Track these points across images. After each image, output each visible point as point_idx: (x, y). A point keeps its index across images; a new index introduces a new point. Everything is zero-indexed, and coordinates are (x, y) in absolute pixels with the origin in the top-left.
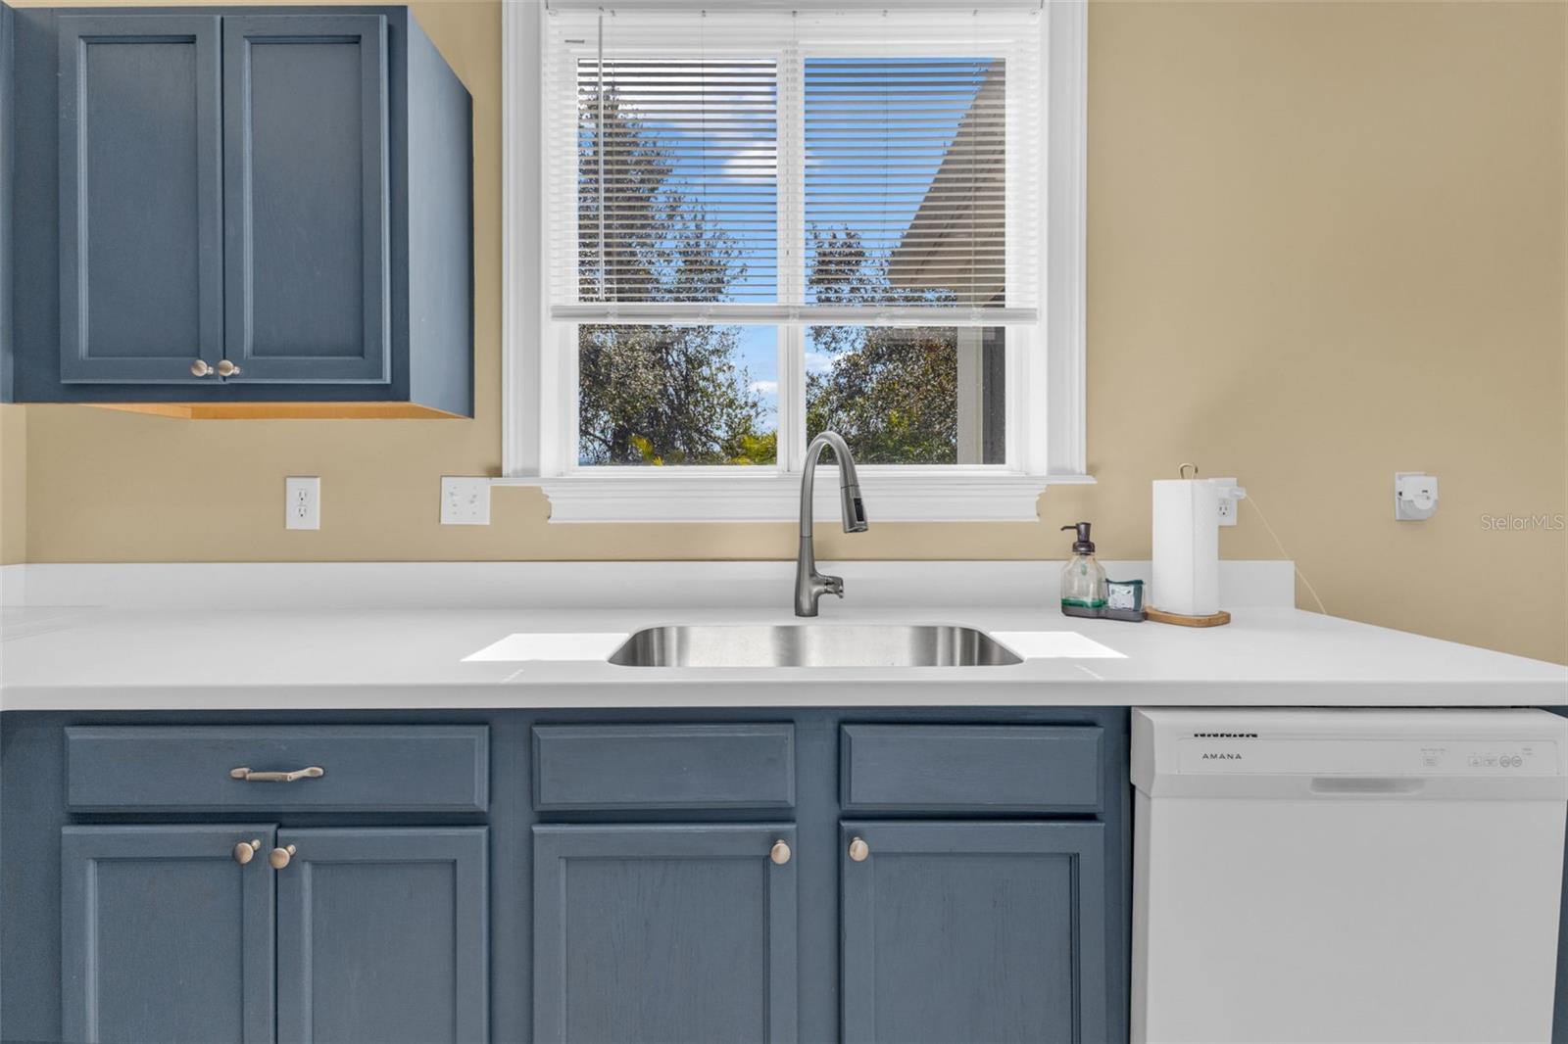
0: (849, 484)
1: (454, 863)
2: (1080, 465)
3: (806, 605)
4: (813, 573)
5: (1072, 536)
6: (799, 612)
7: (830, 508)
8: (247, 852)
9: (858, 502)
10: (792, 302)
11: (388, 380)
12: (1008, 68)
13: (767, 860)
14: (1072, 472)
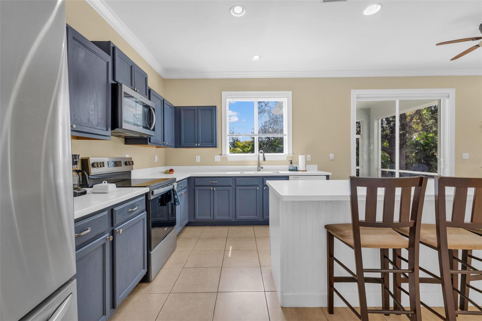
0: (264, 156)
1: (229, 190)
2: (292, 154)
3: (259, 170)
4: (260, 166)
5: (290, 162)
6: (258, 171)
7: (261, 159)
8: (212, 188)
9: (265, 158)
10: (256, 133)
11: (215, 145)
12: (283, 103)
13: (256, 189)
14: (290, 154)
